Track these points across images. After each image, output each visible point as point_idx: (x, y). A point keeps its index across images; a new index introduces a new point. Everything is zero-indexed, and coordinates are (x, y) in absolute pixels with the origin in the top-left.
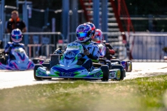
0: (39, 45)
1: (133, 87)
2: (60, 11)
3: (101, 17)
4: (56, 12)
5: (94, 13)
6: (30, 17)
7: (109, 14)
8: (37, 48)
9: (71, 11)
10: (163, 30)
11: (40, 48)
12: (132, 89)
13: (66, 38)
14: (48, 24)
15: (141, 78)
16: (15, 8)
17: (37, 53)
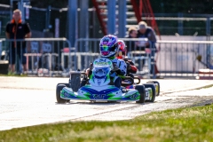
0: (39, 55)
1: (164, 130)
2: (65, 9)
3: (118, 17)
4: (61, 11)
5: (109, 12)
6: (27, 17)
7: (128, 13)
8: (35, 57)
9: (79, 10)
10: (196, 33)
11: (40, 59)
12: (162, 133)
13: (73, 46)
14: (50, 26)
15: (171, 111)
16: (8, 6)
17: (37, 64)
